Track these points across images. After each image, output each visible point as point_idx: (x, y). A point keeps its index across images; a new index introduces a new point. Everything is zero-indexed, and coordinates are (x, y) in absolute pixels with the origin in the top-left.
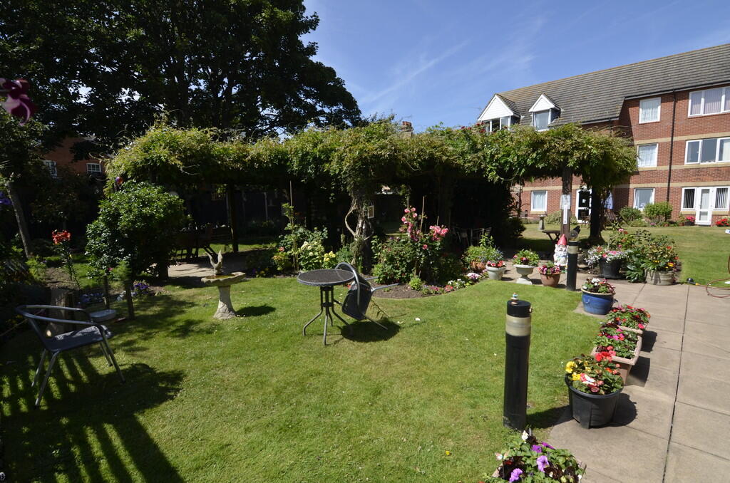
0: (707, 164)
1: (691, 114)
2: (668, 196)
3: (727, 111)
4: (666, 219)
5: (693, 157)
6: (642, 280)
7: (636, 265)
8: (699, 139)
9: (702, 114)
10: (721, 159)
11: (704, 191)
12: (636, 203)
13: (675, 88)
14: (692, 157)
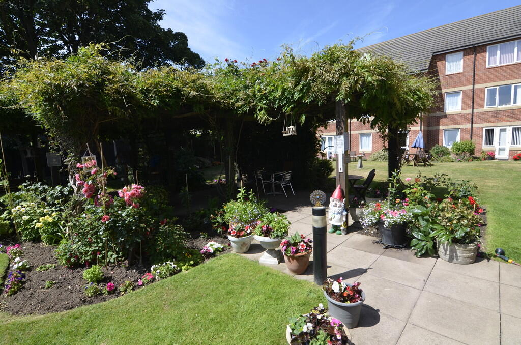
0: (503, 107)
1: (489, 65)
2: (472, 135)
3: (519, 61)
4: (470, 155)
5: (492, 103)
6: (433, 252)
7: (424, 232)
8: (496, 85)
9: (498, 64)
10: (515, 102)
11: (502, 130)
12: (445, 142)
13: (475, 43)
14: (490, 102)
